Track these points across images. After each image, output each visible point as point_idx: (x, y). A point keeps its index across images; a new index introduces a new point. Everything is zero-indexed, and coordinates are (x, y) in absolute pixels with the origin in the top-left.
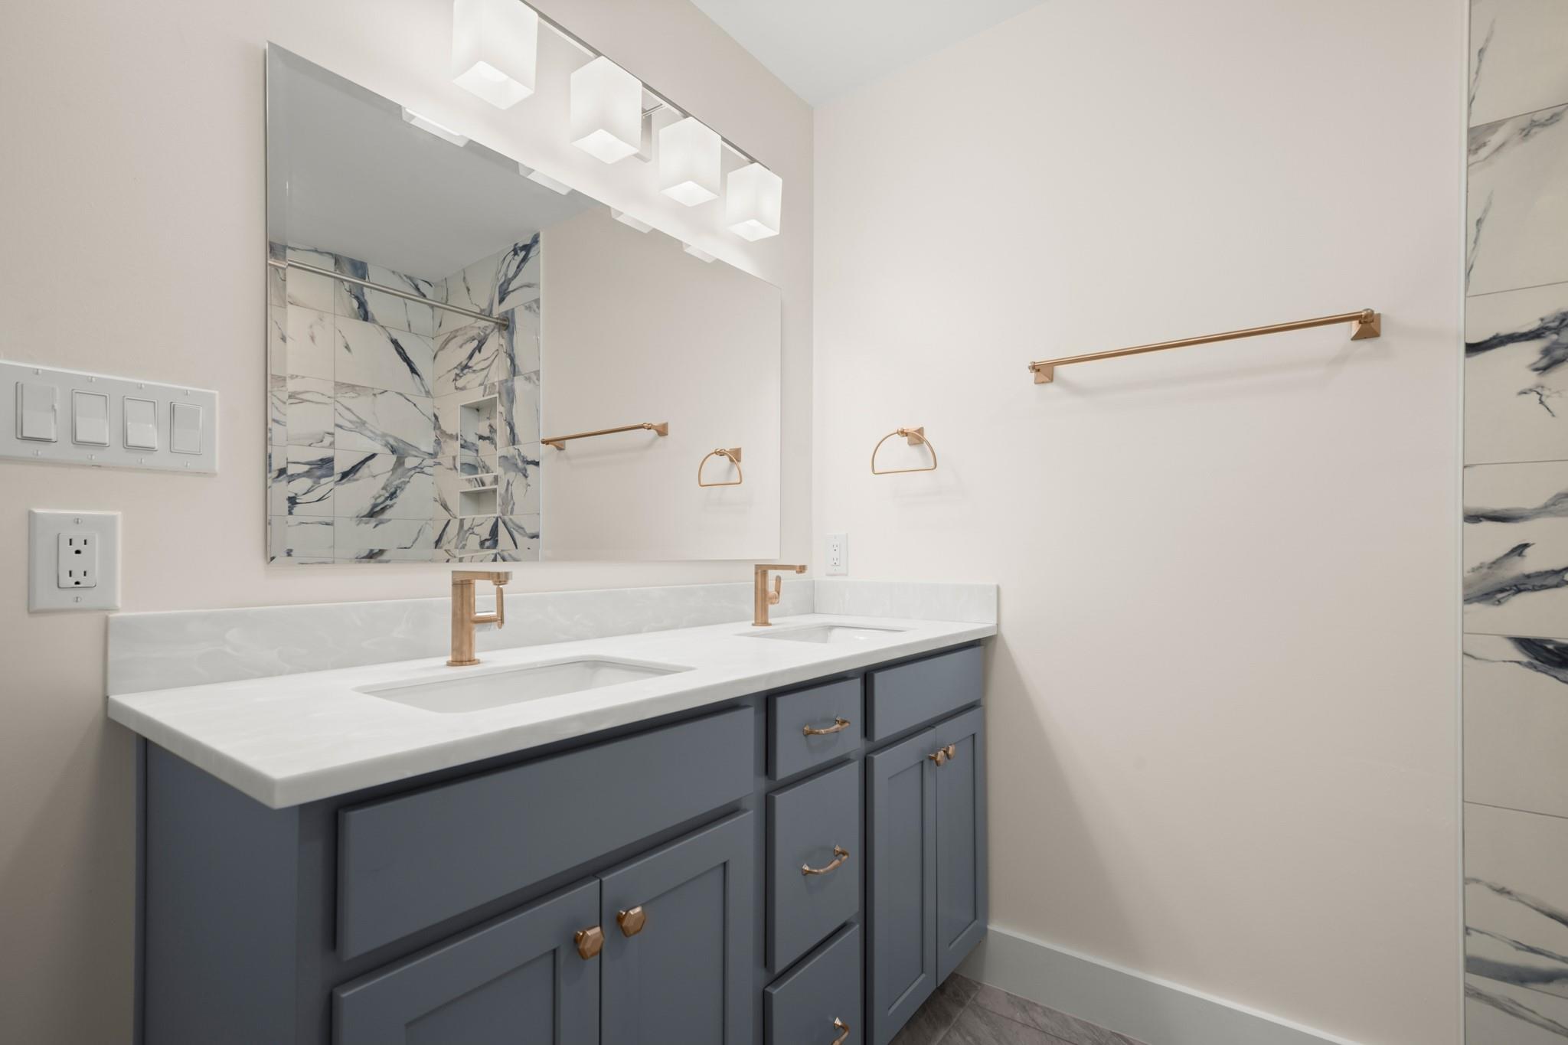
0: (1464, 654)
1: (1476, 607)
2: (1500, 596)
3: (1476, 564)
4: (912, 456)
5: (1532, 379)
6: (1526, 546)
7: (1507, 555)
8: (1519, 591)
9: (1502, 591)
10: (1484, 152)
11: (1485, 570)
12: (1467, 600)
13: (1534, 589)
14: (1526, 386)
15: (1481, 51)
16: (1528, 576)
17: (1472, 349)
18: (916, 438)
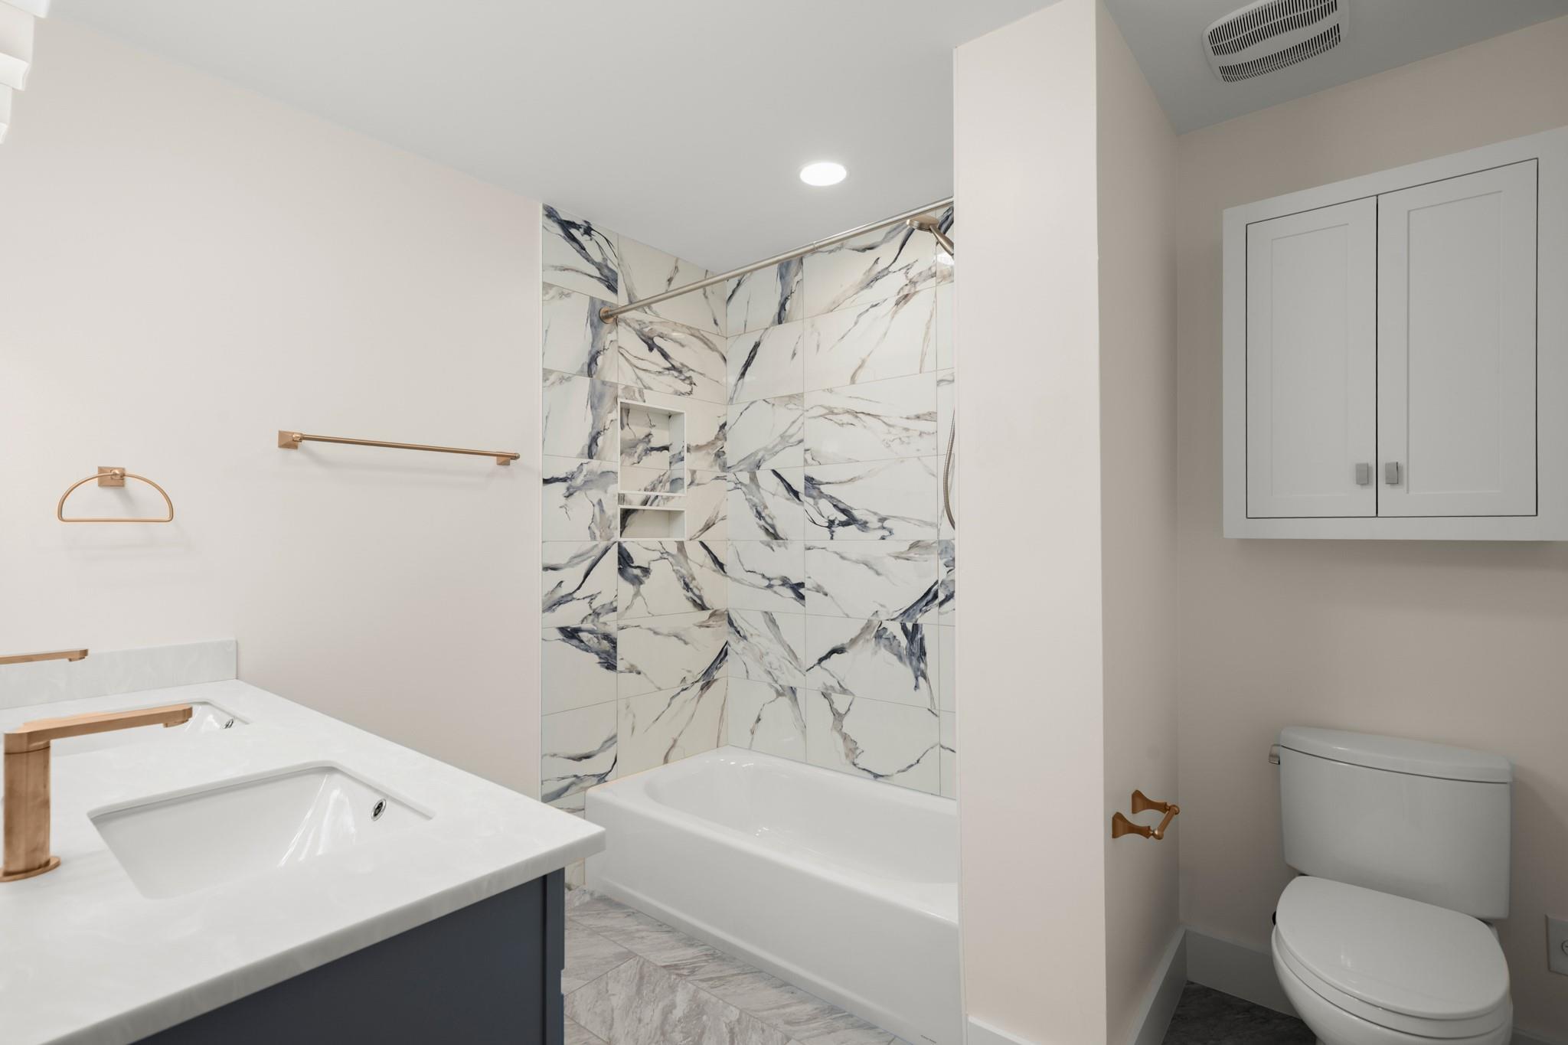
0: (543, 639)
1: (546, 614)
2: (554, 607)
3: (546, 592)
4: (108, 501)
5: (563, 501)
6: (562, 582)
7: (556, 587)
8: (560, 604)
9: (555, 605)
10: (548, 383)
11: (549, 595)
12: (544, 611)
13: (564, 603)
14: (562, 504)
15: (547, 331)
16: (563, 597)
17: (546, 481)
18: (113, 479)
